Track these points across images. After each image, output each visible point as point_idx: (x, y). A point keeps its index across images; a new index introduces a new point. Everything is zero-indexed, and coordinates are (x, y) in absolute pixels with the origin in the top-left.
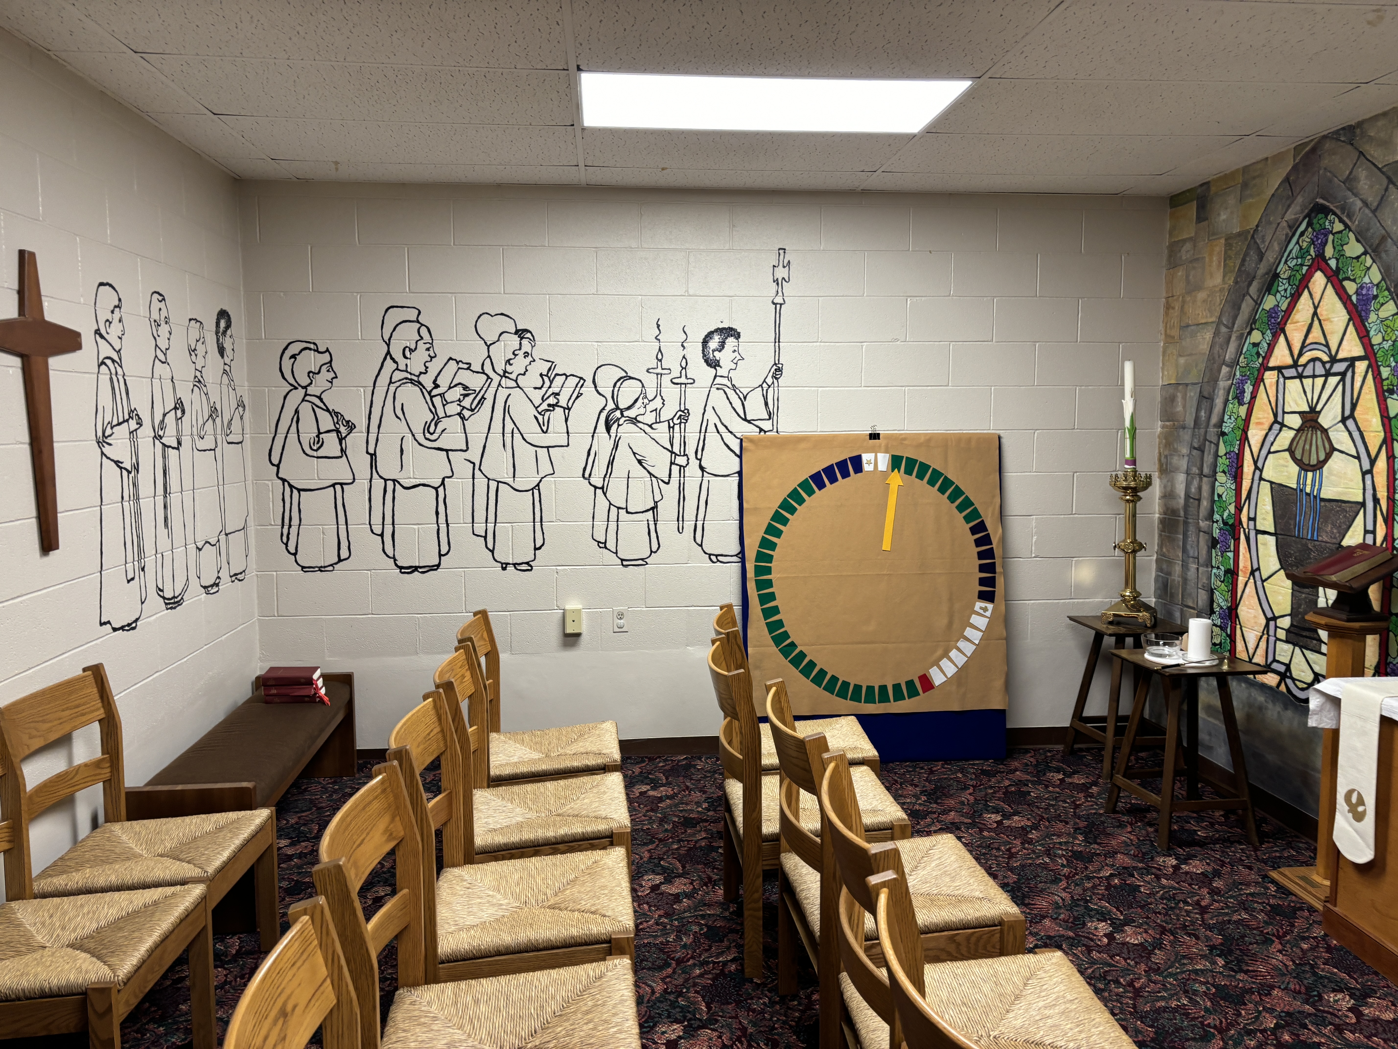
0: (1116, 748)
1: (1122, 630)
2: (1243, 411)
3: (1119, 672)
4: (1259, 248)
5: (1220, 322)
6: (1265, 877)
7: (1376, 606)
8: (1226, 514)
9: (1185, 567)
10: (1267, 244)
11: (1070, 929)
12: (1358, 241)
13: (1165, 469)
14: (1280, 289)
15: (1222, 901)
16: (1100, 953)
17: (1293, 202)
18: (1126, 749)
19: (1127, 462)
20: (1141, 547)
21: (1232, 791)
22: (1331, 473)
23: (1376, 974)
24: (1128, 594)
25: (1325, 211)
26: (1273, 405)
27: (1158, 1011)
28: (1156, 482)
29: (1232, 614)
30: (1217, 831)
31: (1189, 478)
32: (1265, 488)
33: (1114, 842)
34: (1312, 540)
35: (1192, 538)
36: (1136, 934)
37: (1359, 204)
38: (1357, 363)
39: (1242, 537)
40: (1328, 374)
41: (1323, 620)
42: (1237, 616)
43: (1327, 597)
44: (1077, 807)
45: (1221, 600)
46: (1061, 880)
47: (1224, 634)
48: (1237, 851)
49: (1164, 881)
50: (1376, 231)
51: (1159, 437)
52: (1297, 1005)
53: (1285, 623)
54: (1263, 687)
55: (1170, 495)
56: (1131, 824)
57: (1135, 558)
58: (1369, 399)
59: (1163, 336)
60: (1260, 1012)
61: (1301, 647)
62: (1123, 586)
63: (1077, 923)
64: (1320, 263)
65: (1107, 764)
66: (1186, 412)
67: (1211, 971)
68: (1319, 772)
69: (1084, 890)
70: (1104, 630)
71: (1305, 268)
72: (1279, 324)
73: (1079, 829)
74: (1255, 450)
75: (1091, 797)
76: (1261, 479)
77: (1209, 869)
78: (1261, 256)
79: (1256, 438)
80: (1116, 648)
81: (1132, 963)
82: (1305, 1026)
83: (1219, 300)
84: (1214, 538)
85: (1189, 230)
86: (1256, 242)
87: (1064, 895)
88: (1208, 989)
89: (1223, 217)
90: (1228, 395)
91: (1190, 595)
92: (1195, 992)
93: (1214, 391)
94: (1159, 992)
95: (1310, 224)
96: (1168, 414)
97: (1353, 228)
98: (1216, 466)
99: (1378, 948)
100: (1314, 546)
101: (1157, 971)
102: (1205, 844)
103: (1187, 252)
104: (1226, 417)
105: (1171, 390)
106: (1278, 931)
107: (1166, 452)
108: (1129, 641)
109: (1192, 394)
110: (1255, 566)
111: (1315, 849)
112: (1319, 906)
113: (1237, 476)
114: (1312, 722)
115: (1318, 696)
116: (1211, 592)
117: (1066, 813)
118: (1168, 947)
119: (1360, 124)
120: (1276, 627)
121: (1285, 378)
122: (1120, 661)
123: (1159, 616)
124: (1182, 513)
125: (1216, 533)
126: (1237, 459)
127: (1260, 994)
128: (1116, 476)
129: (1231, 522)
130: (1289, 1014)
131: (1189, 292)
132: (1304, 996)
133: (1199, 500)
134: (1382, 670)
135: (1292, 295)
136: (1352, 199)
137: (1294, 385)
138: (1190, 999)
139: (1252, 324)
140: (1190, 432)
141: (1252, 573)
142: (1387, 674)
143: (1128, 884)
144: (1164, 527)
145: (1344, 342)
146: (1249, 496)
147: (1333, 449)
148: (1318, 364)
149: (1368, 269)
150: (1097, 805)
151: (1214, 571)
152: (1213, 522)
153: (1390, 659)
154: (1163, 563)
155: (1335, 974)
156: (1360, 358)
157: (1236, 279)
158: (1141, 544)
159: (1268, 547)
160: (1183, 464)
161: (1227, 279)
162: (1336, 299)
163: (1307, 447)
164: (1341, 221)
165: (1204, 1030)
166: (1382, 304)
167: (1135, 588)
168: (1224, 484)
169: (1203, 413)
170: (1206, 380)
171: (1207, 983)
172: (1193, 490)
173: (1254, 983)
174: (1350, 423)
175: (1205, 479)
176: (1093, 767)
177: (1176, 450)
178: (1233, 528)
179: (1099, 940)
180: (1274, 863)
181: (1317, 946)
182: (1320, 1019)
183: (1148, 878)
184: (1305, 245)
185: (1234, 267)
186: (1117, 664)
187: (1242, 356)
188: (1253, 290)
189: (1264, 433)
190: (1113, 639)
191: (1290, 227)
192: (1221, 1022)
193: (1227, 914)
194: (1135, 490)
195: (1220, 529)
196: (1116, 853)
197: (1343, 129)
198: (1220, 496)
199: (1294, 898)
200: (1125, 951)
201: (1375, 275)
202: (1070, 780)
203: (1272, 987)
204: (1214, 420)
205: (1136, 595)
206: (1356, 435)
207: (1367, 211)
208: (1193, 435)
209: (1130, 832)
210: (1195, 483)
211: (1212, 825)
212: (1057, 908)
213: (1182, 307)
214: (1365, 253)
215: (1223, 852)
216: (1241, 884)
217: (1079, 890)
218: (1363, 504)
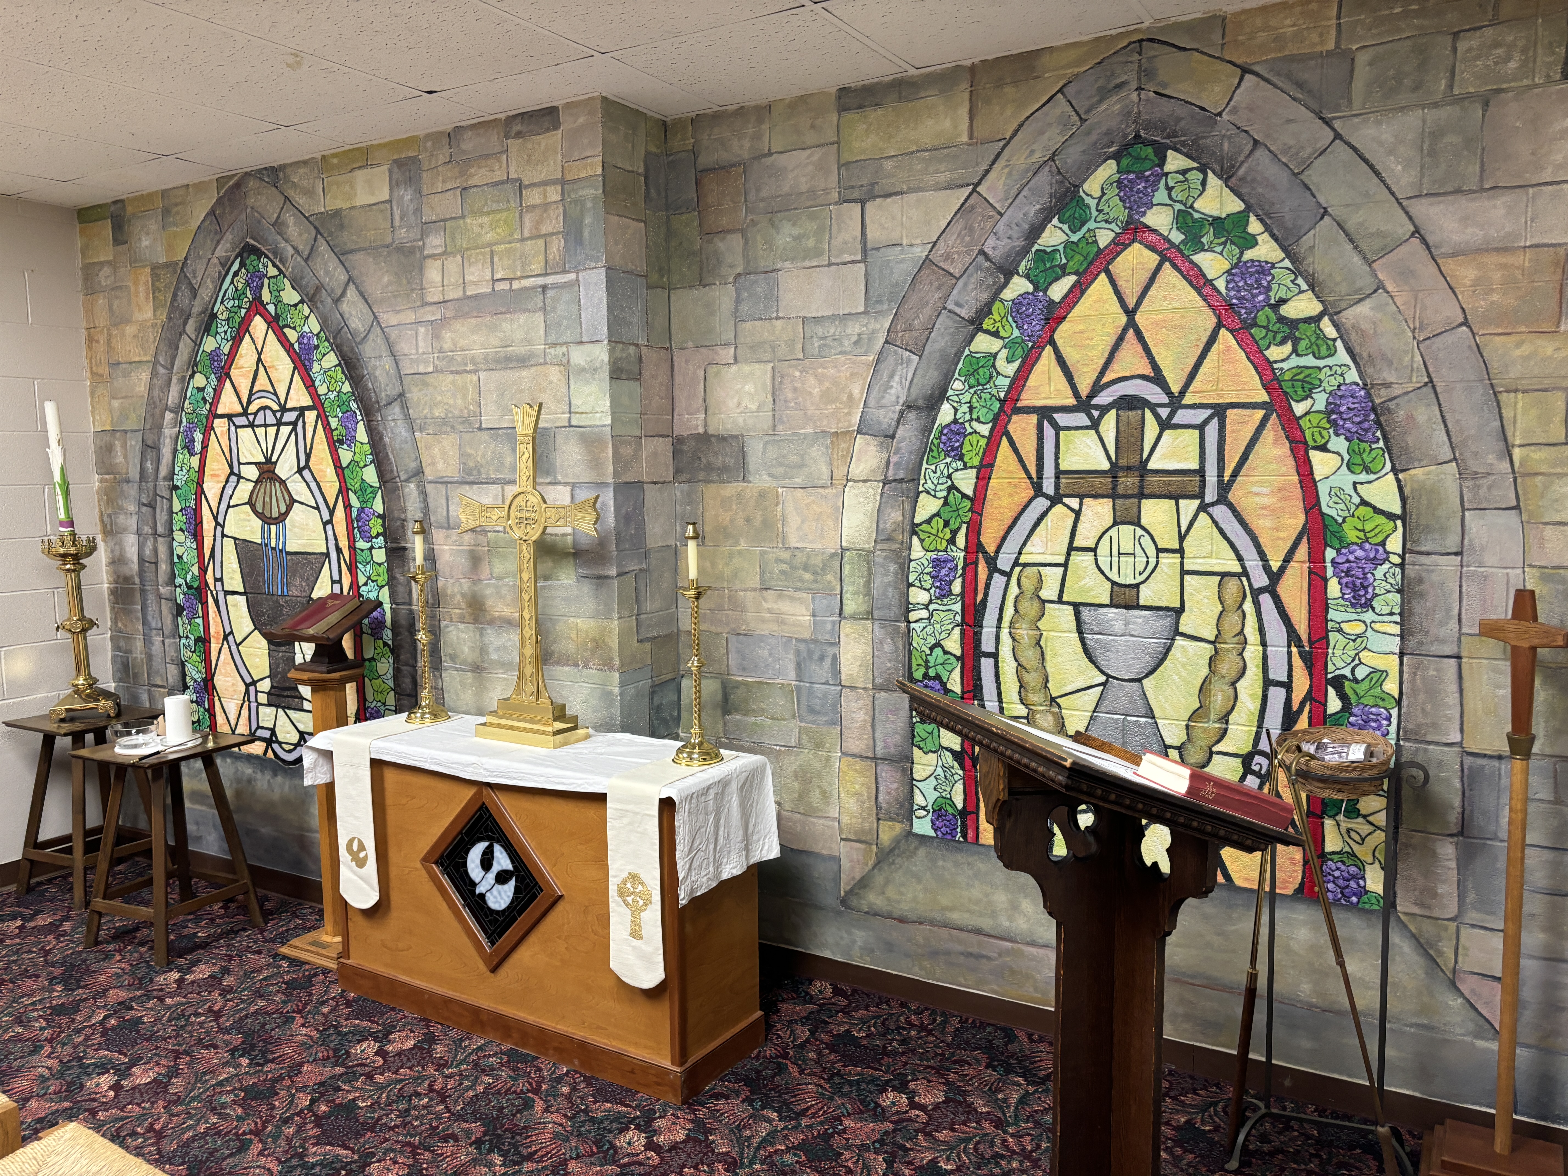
0: (89, 869)
1: (78, 726)
2: (195, 461)
3: (81, 777)
4: (190, 283)
5: (156, 363)
6: (275, 956)
7: (350, 654)
8: (189, 577)
9: (148, 641)
10: (199, 279)
11: (66, 1099)
12: (294, 288)
13: (110, 531)
14: (219, 330)
15: (235, 998)
16: (107, 1110)
17: (222, 238)
18: (103, 866)
19: (62, 524)
20: (92, 624)
21: (231, 876)
22: (293, 526)
23: (393, 1009)
24: (81, 682)
25: (259, 254)
26: (228, 455)
27: (187, 1144)
28: (101, 545)
29: (208, 686)
30: (219, 926)
31: (141, 539)
32: (229, 544)
33: (102, 979)
34: (283, 595)
35: (152, 608)
36: (146, 1071)
37: (290, 251)
38: (307, 413)
39: (210, 600)
40: (279, 424)
41: (306, 676)
42: (214, 687)
43: (305, 651)
44: (47, 953)
45: (194, 673)
46: (42, 1047)
47: (202, 710)
48: (243, 939)
49: (169, 1001)
50: (309, 280)
51: (97, 493)
52: (328, 1071)
53: (265, 685)
54: (250, 757)
55: (119, 560)
56: (119, 951)
57: (85, 638)
58: (321, 449)
59: (89, 374)
60: (293, 1096)
61: (284, 708)
62: (74, 672)
63: (72, 1089)
64: (257, 306)
65: (78, 892)
66: (128, 464)
67: (237, 1075)
68: (317, 832)
69: (75, 1047)
70: (55, 730)
71: (243, 311)
72: (223, 368)
73: (55, 978)
74: (214, 504)
75: (63, 936)
76: (223, 535)
77: (217, 969)
78: (194, 293)
79: (213, 491)
80: (73, 749)
81: (147, 1105)
82: (339, 1089)
83: (152, 337)
84: (178, 605)
85: (105, 253)
86: (186, 276)
87: (49, 1063)
88: (236, 1096)
89: (145, 242)
90: (176, 444)
91: (157, 672)
92: (224, 1106)
93: (159, 440)
94: (184, 1123)
95: (242, 265)
96: (105, 465)
97: (287, 274)
98: (171, 524)
99: (392, 983)
100: (286, 602)
101: (178, 1101)
102: (208, 944)
103: (106, 277)
104: (177, 469)
105: (107, 438)
106: (297, 1005)
107: (109, 511)
108: (89, 737)
109: (133, 443)
110: (228, 631)
111: (321, 910)
112: (333, 965)
113: (197, 534)
114: (307, 782)
115: (310, 753)
116: (183, 665)
117: (35, 965)
118: (186, 1071)
119: (283, 167)
120: (257, 692)
121: (237, 427)
122: (81, 761)
123: (122, 703)
124: (137, 580)
125: (180, 599)
126: (195, 514)
127: (290, 1077)
128: (49, 541)
129: (196, 585)
130: (322, 1084)
131: (116, 325)
132: (333, 1060)
133: (156, 563)
134: (362, 717)
135: (233, 338)
136: (283, 244)
137: (246, 434)
138: (220, 1114)
139: (193, 366)
140: (136, 486)
141: (225, 638)
142: (366, 720)
143: (128, 1020)
144: (116, 598)
145: (292, 391)
146: (212, 555)
147: (293, 501)
148: (268, 412)
149: (307, 318)
150: (73, 942)
151: (183, 641)
152: (176, 587)
153: (368, 704)
154: (120, 640)
155: (358, 1025)
156: (308, 408)
157: (169, 314)
158: (91, 620)
159: (239, 607)
160: (133, 523)
161: (158, 313)
162: (279, 346)
163: (267, 499)
164: (274, 265)
165: (239, 1140)
166: (324, 355)
167: (89, 674)
168: (183, 545)
169: (149, 465)
170: (148, 426)
171: (235, 1089)
172: (148, 552)
173: (282, 1068)
174: (306, 473)
175: (160, 539)
176: (60, 900)
177: (121, 508)
178: (199, 592)
179: (104, 1096)
180: (282, 938)
181: (337, 1005)
182: (351, 1075)
183: (150, 1005)
184: (240, 286)
185: (166, 301)
186: (77, 769)
187: (187, 402)
188: (190, 327)
189: (222, 485)
190: (70, 738)
191: (223, 265)
192: (256, 1124)
193: (242, 1009)
194: (76, 557)
195: (185, 594)
196: (107, 990)
197: (266, 169)
198: (180, 557)
199: (307, 966)
200: (137, 1095)
201: (314, 325)
202: (32, 924)
203: (301, 1065)
204: (163, 471)
205: (92, 682)
206: (313, 485)
207: (299, 259)
208: (140, 490)
209: (120, 961)
210: (150, 544)
211: (212, 921)
212: (42, 1082)
213: (109, 340)
214: (302, 301)
215: (228, 946)
216: (252, 972)
217: (69, 1049)
218: (327, 555)
